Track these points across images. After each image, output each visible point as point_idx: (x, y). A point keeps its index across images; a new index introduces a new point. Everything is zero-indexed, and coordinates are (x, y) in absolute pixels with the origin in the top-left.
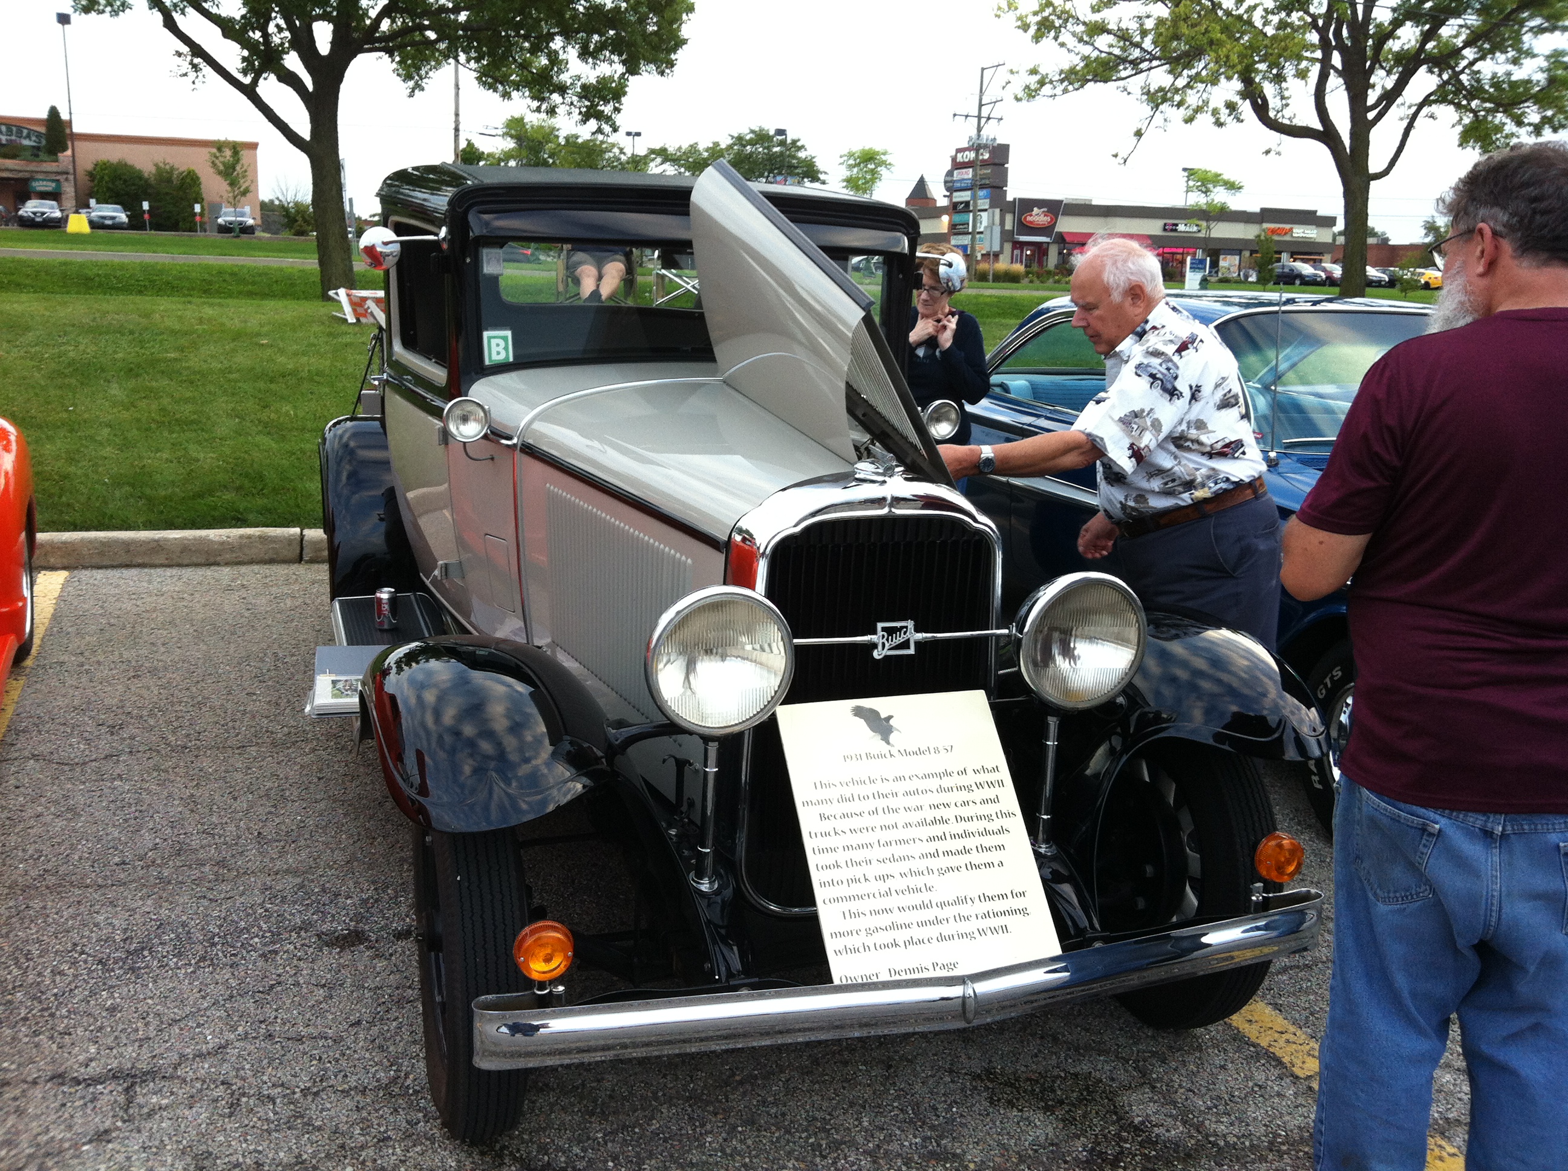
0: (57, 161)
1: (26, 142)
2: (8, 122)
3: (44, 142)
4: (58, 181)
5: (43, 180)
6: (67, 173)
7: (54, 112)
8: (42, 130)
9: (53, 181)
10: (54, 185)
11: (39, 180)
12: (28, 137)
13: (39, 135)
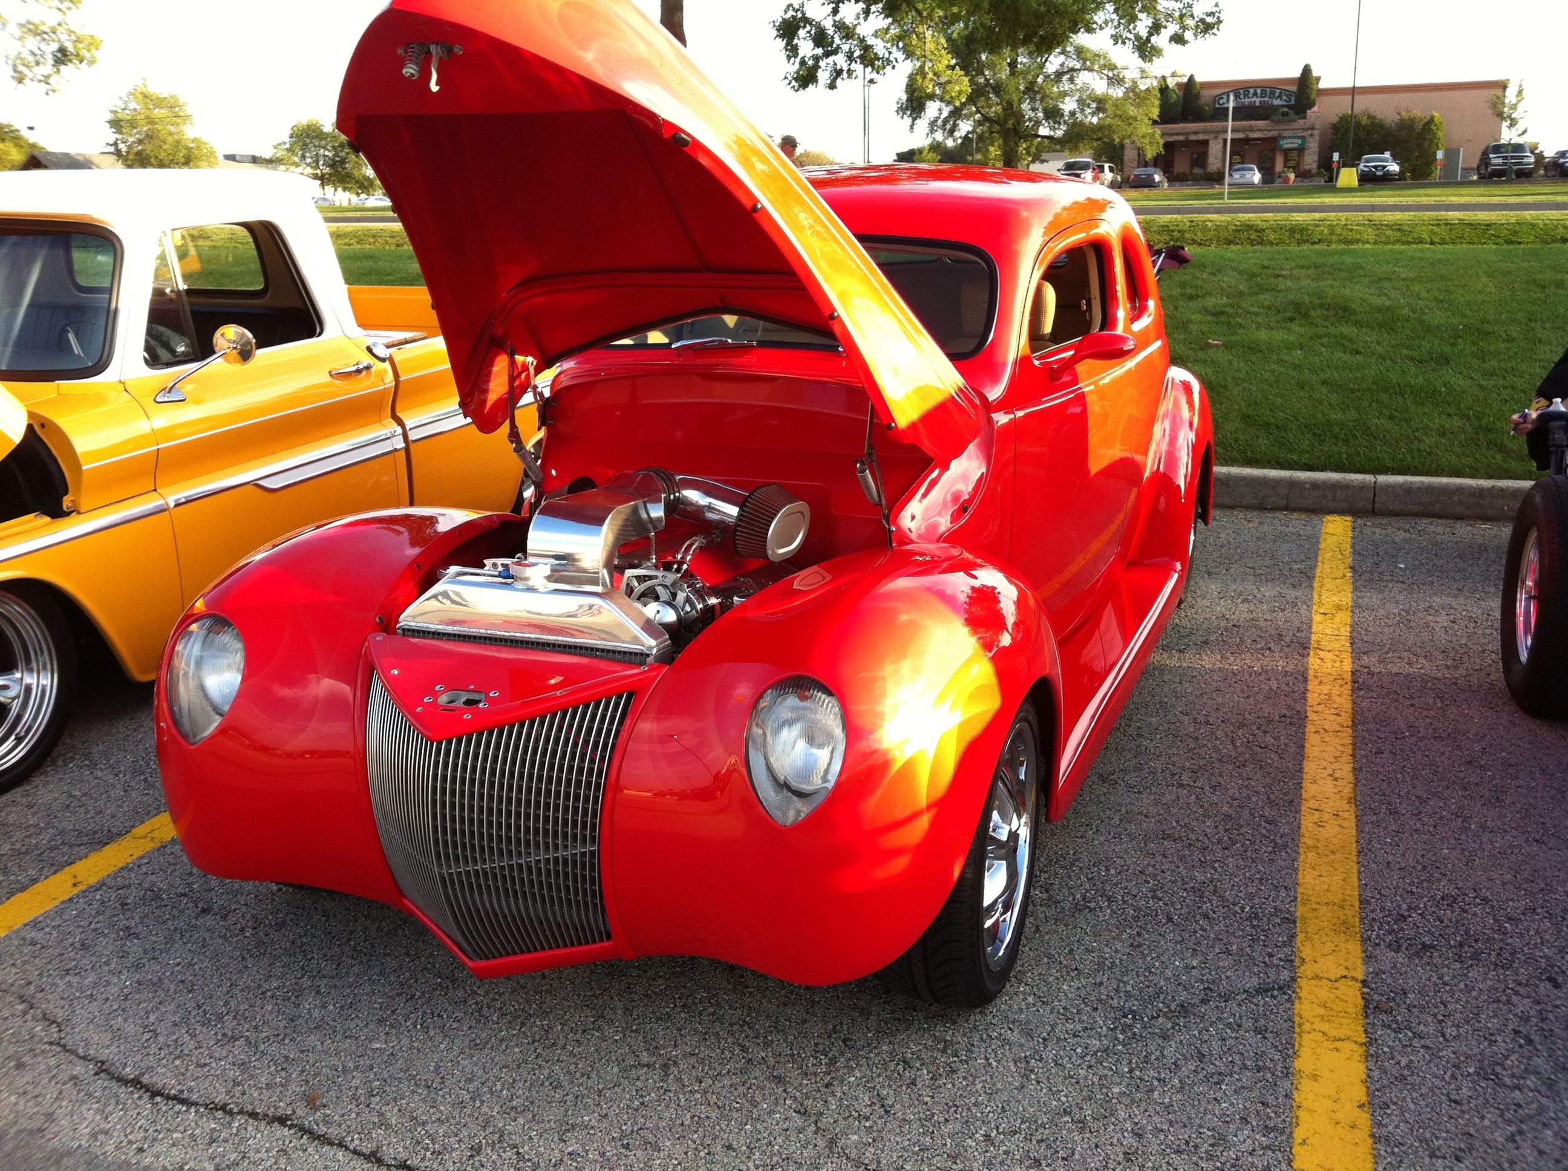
0: (1305, 118)
1: (1277, 102)
2: (1262, 84)
3: (1293, 99)
4: (1303, 138)
5: (1289, 137)
6: (1313, 128)
7: (1307, 70)
8: (1294, 88)
9: (1299, 137)
10: (1300, 141)
11: (1285, 138)
12: (1280, 96)
13: (1289, 94)
